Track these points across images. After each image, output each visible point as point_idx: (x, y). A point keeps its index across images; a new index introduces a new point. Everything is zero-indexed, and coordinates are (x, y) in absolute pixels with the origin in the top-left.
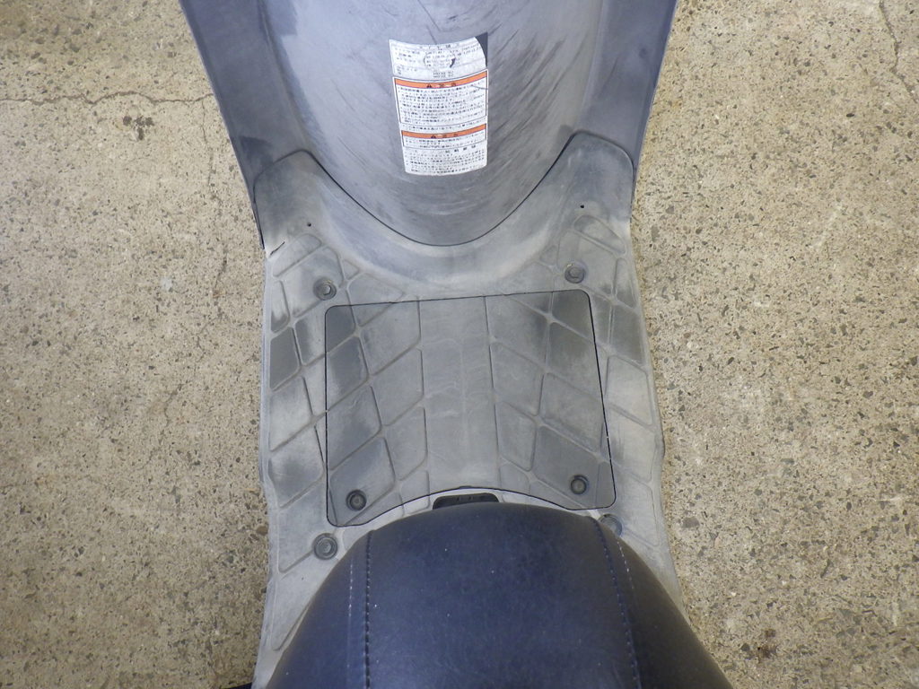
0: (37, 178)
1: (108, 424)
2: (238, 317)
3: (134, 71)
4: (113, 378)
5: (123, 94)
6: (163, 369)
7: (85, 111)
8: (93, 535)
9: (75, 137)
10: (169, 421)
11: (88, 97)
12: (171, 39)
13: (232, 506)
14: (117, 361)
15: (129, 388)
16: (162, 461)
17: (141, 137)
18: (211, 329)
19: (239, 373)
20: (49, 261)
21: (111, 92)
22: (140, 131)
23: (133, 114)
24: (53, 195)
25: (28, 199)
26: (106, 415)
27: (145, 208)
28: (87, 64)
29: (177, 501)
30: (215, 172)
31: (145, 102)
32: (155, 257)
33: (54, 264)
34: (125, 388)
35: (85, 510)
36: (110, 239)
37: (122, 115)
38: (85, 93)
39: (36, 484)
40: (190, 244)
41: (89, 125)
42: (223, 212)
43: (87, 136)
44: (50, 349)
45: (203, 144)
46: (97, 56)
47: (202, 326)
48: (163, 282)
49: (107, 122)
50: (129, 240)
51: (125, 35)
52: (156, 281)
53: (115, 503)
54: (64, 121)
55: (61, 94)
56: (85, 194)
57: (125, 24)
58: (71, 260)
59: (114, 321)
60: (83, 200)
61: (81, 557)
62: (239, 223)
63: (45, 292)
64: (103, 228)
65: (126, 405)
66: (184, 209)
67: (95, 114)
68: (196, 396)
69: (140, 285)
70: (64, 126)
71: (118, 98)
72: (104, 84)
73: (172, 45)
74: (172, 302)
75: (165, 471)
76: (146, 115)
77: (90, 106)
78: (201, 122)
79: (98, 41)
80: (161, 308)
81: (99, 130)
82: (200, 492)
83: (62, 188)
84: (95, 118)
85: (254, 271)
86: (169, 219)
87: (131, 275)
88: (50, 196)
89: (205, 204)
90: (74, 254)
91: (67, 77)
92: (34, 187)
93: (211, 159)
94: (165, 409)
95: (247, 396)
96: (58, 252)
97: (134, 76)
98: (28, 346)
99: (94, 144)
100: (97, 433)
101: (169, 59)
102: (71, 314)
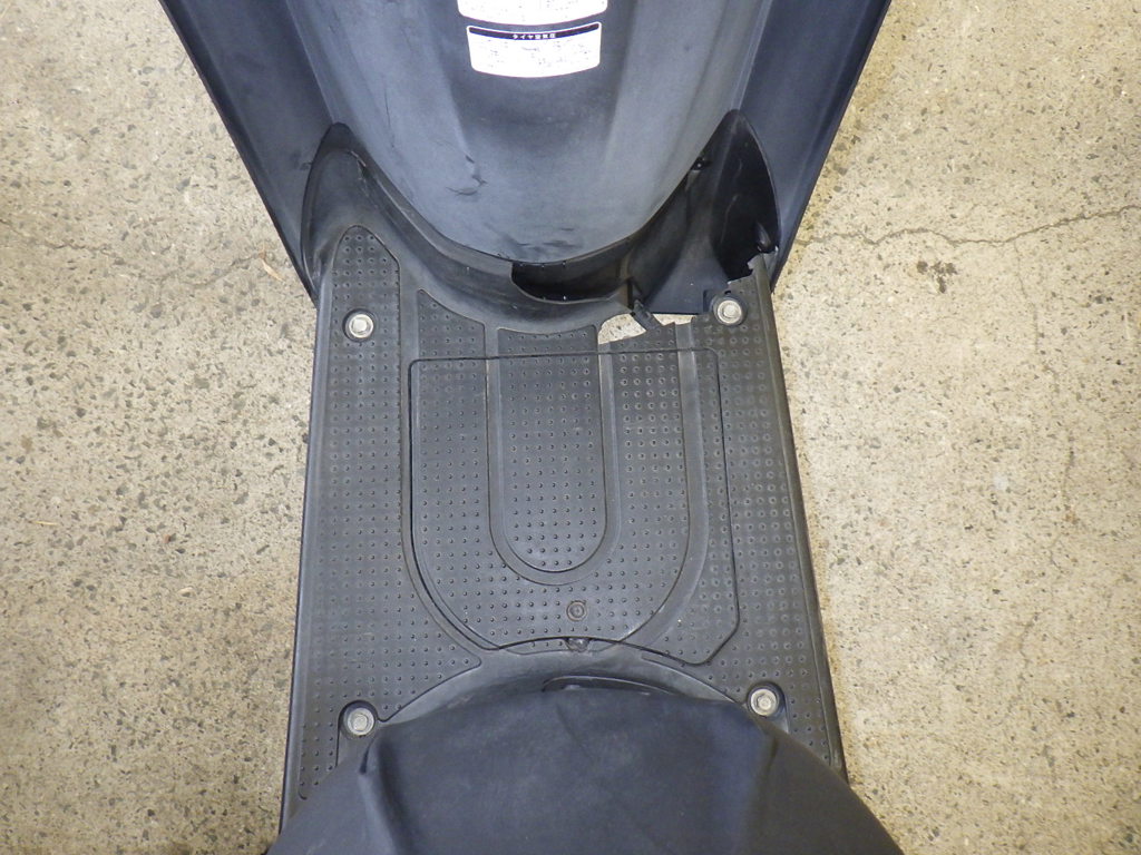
0: (814, 342)
1: (949, 666)
2: (1098, 525)
3: (921, 201)
4: (949, 606)
5: (911, 232)
6: (1012, 593)
7: (866, 254)
8: (948, 811)
9: (857, 290)
10: (1027, 661)
11: (868, 236)
12: (966, 160)
13: (1122, 769)
14: (951, 584)
15: (969, 618)
16: (1025, 713)
17: (943, 289)
18: (1066, 540)
19: (1109, 597)
20: (844, 453)
21: (896, 229)
22: (941, 281)
23: (930, 259)
24: (838, 364)
25: (806, 370)
26: (946, 654)
27: (960, 383)
28: (860, 191)
29: (1051, 764)
30: (1042, 335)
31: (942, 243)
32: (982, 447)
33: (852, 456)
34: (966, 619)
35: (934, 779)
36: (920, 424)
37: (913, 260)
38: (862, 229)
39: (865, 746)
40: (1024, 430)
41: (873, 273)
42: (1061, 388)
43: (871, 288)
44: (860, 569)
45: (1022, 298)
46: (871, 180)
47: (1053, 537)
48: (997, 480)
49: (895, 268)
50: (945, 426)
51: (904, 153)
52: (987, 478)
53: (972, 769)
54: (841, 267)
55: (832, 231)
56: (880, 365)
57: (902, 138)
58: (874, 451)
59: (940, 531)
60: (879, 373)
61: (937, 840)
62: (1084, 402)
63: (845, 494)
64: (910, 409)
65: (969, 641)
66: (1010, 385)
67: (880, 258)
68: (1058, 627)
69: (968, 483)
70: (840, 274)
71: (906, 238)
72: (887, 219)
73: (967, 167)
74: (1012, 506)
75: (1031, 725)
76: (946, 259)
77: (871, 247)
78: (1015, 269)
79: (870, 160)
80: (999, 514)
81: (888, 279)
82: (1078, 752)
83: (849, 357)
84: (880, 263)
85: (1112, 465)
86: (993, 398)
87: (954, 470)
88: (835, 366)
89: (1036, 377)
90: (875, 443)
91: (836, 208)
92: (812, 354)
93: (1035, 318)
94: (1021, 646)
95: (1123, 628)
96: (855, 441)
97: (923, 207)
98: (832, 565)
99: (882, 297)
100: (936, 678)
101: (966, 186)
102: (883, 523)
